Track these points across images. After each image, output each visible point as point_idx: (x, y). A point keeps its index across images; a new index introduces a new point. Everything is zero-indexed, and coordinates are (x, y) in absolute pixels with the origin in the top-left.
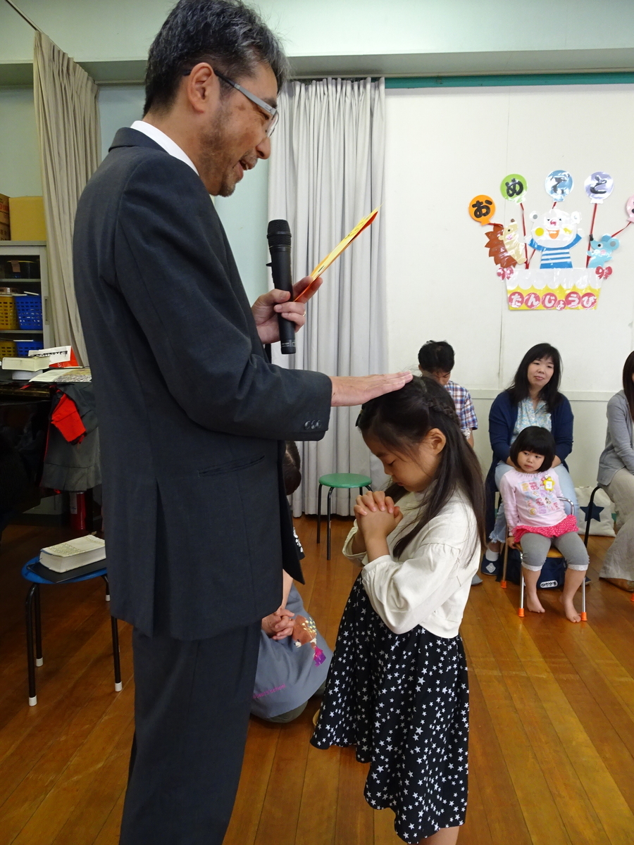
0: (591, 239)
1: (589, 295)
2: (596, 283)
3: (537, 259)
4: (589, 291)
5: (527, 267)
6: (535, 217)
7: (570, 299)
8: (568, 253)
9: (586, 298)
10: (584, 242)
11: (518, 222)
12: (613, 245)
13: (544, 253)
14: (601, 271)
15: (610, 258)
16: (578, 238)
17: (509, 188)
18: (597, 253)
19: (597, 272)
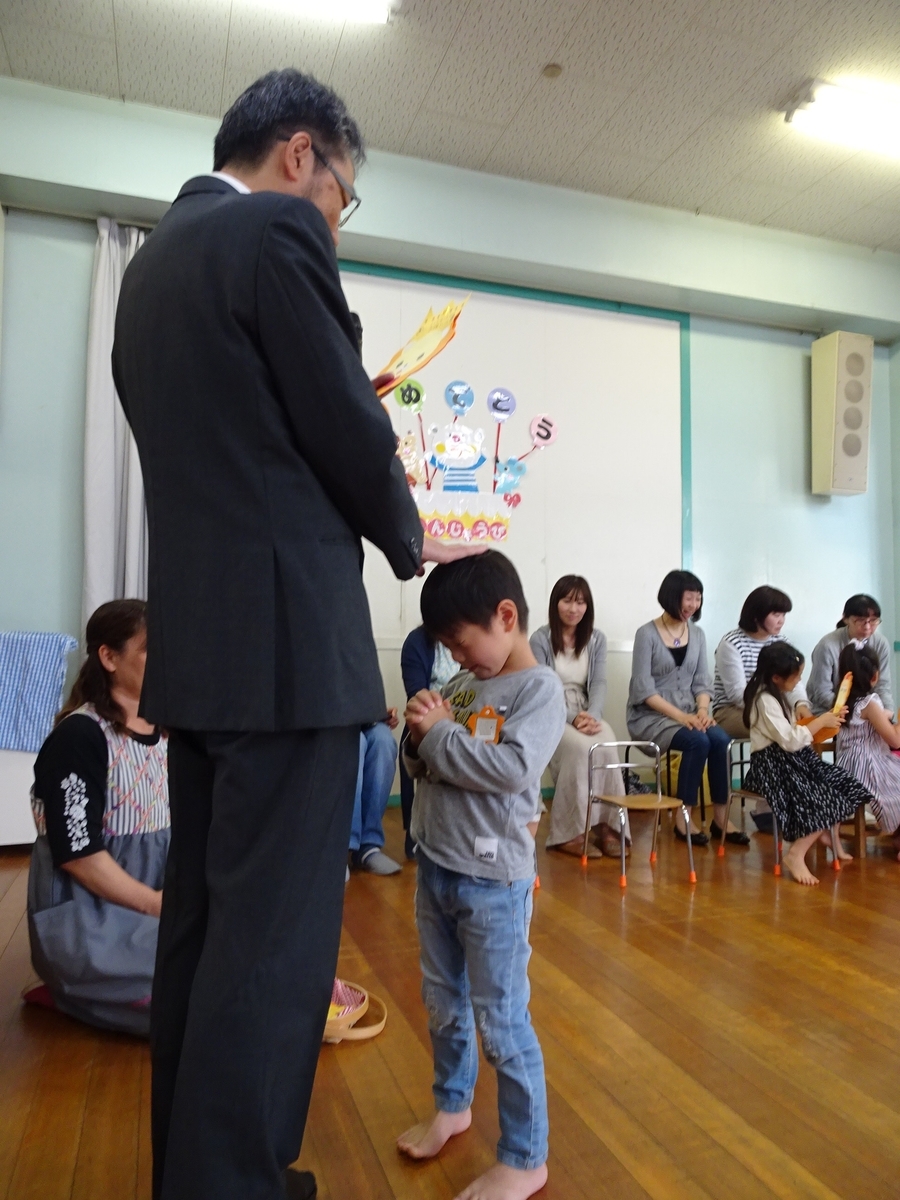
0: (497, 461)
1: (498, 524)
2: (506, 512)
3: (439, 479)
4: (498, 520)
5: (429, 488)
6: (435, 430)
7: (478, 528)
8: (473, 475)
9: (495, 529)
10: (489, 464)
11: (416, 434)
12: (520, 470)
13: (447, 472)
14: (509, 498)
15: (518, 484)
16: (482, 460)
17: (403, 395)
18: (503, 478)
19: (505, 498)
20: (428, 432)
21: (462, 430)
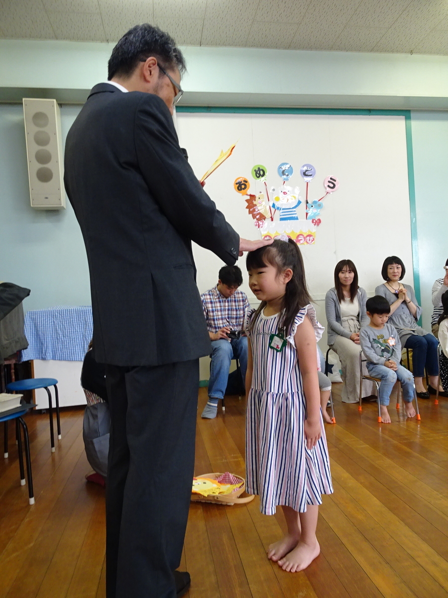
0: (307, 203)
1: (310, 236)
2: (313, 229)
3: (278, 215)
4: (310, 234)
5: (272, 220)
6: (274, 190)
7: (299, 238)
8: (295, 211)
9: (308, 238)
10: (303, 204)
11: (264, 193)
12: (320, 206)
13: (281, 211)
14: (315, 221)
15: (319, 213)
16: (299, 202)
17: (256, 173)
18: (311, 212)
19: (313, 222)
20: (270, 191)
21: (287, 188)
